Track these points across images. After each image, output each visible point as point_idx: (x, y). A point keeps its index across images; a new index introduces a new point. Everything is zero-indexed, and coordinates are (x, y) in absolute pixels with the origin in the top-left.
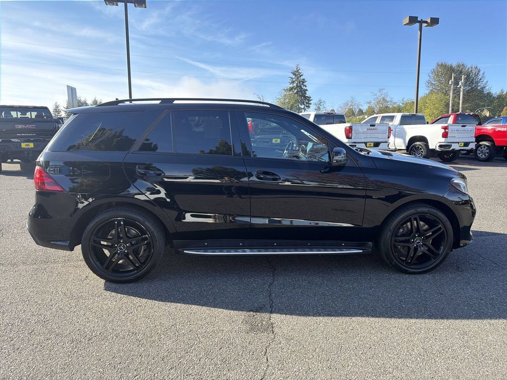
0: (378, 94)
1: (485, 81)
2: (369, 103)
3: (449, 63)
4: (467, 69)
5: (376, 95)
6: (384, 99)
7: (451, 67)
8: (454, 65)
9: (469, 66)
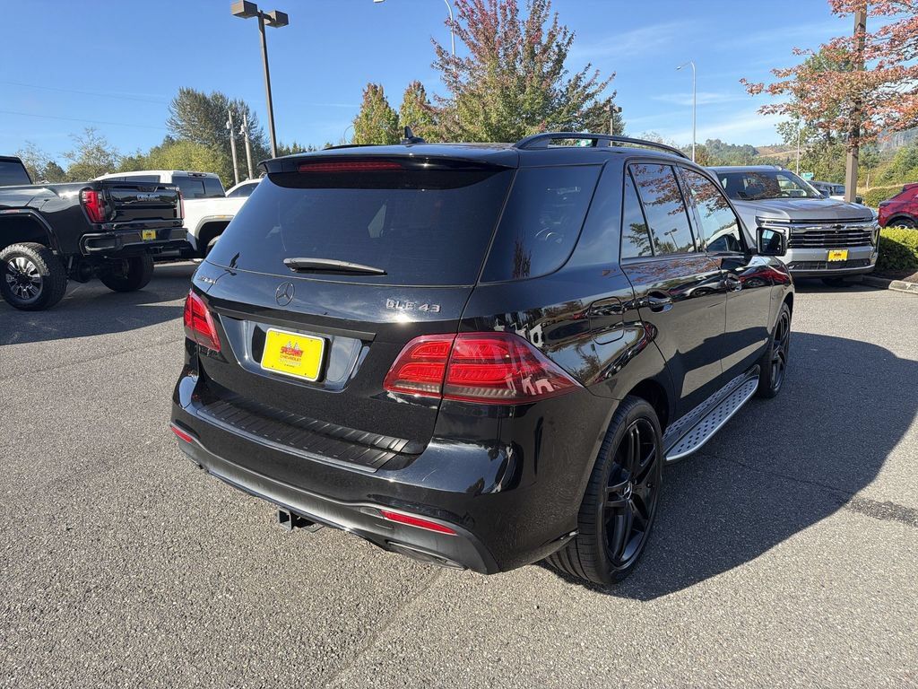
0: (86, 139)
1: (259, 128)
2: (69, 156)
3: (199, 91)
4: (229, 104)
5: (81, 140)
6: (98, 149)
7: (204, 98)
8: (209, 96)
9: (231, 99)
